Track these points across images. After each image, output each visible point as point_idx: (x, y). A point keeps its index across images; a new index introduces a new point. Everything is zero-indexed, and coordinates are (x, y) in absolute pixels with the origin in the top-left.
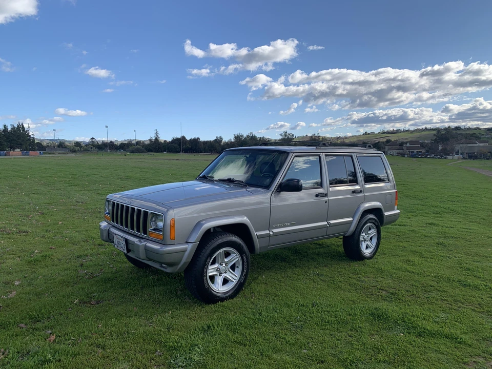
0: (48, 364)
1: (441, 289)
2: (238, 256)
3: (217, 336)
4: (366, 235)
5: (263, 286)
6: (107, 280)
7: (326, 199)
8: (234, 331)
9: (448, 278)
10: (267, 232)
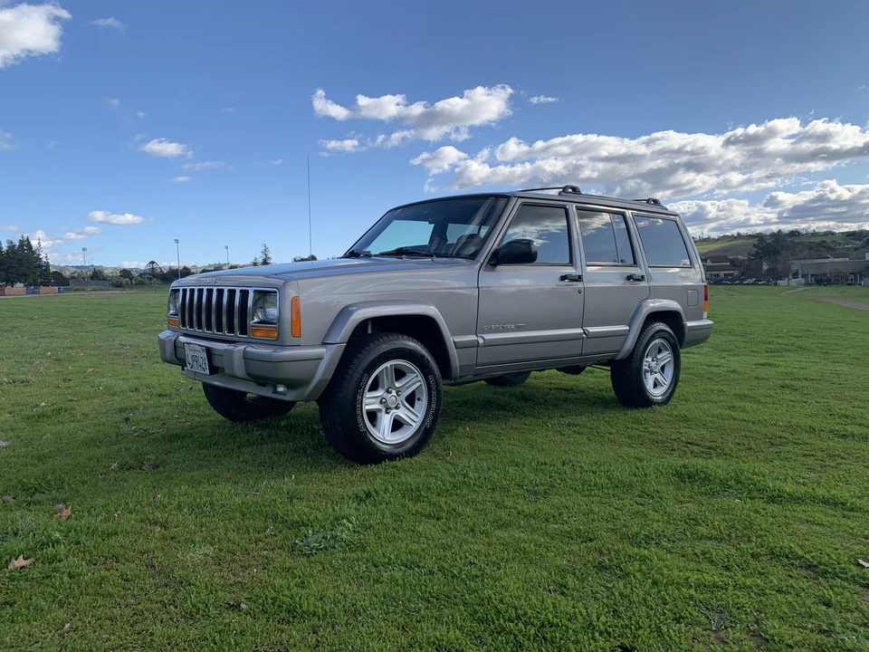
0: (54, 547)
1: (799, 441)
2: (420, 378)
3: (384, 506)
4: (653, 360)
5: (468, 440)
6: (173, 438)
7: (580, 285)
8: (418, 499)
9: (810, 427)
10: (473, 338)
